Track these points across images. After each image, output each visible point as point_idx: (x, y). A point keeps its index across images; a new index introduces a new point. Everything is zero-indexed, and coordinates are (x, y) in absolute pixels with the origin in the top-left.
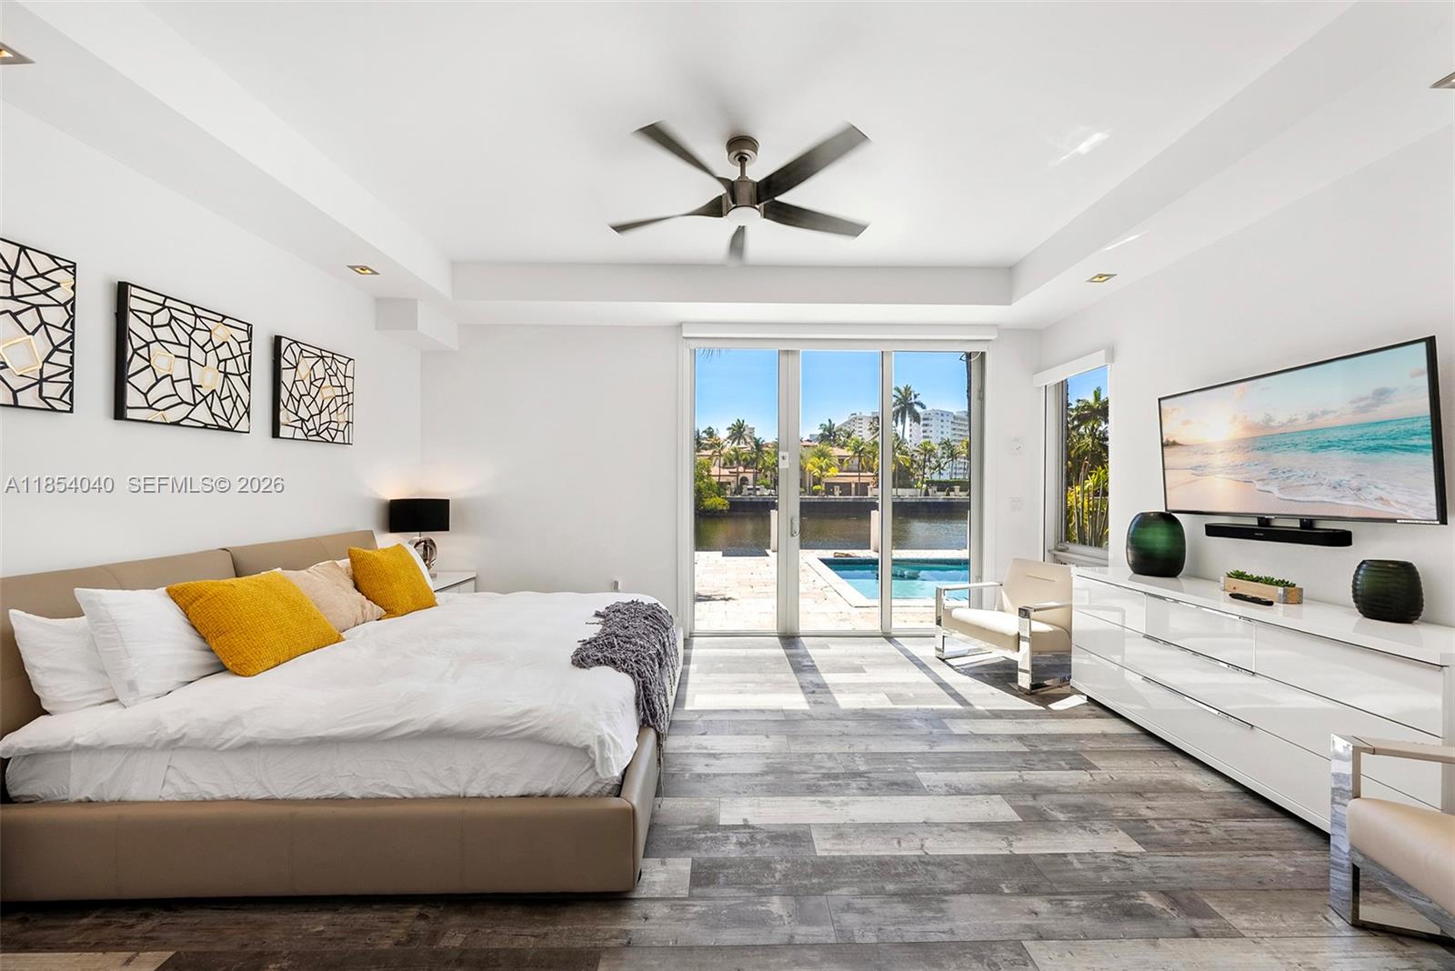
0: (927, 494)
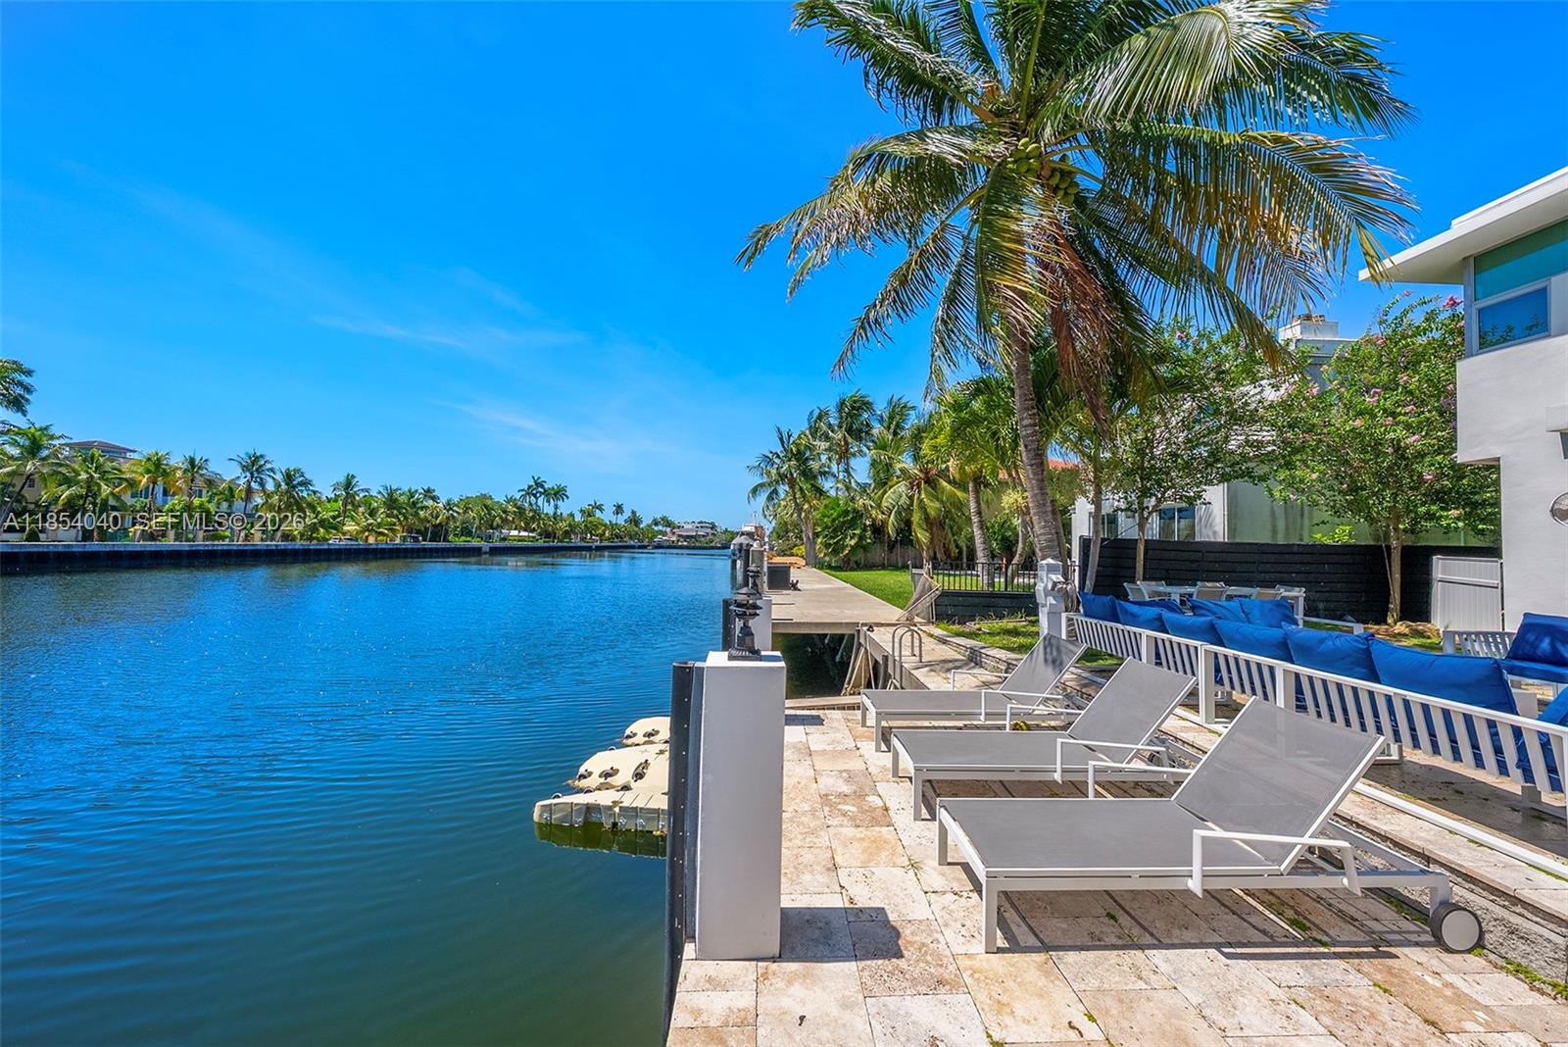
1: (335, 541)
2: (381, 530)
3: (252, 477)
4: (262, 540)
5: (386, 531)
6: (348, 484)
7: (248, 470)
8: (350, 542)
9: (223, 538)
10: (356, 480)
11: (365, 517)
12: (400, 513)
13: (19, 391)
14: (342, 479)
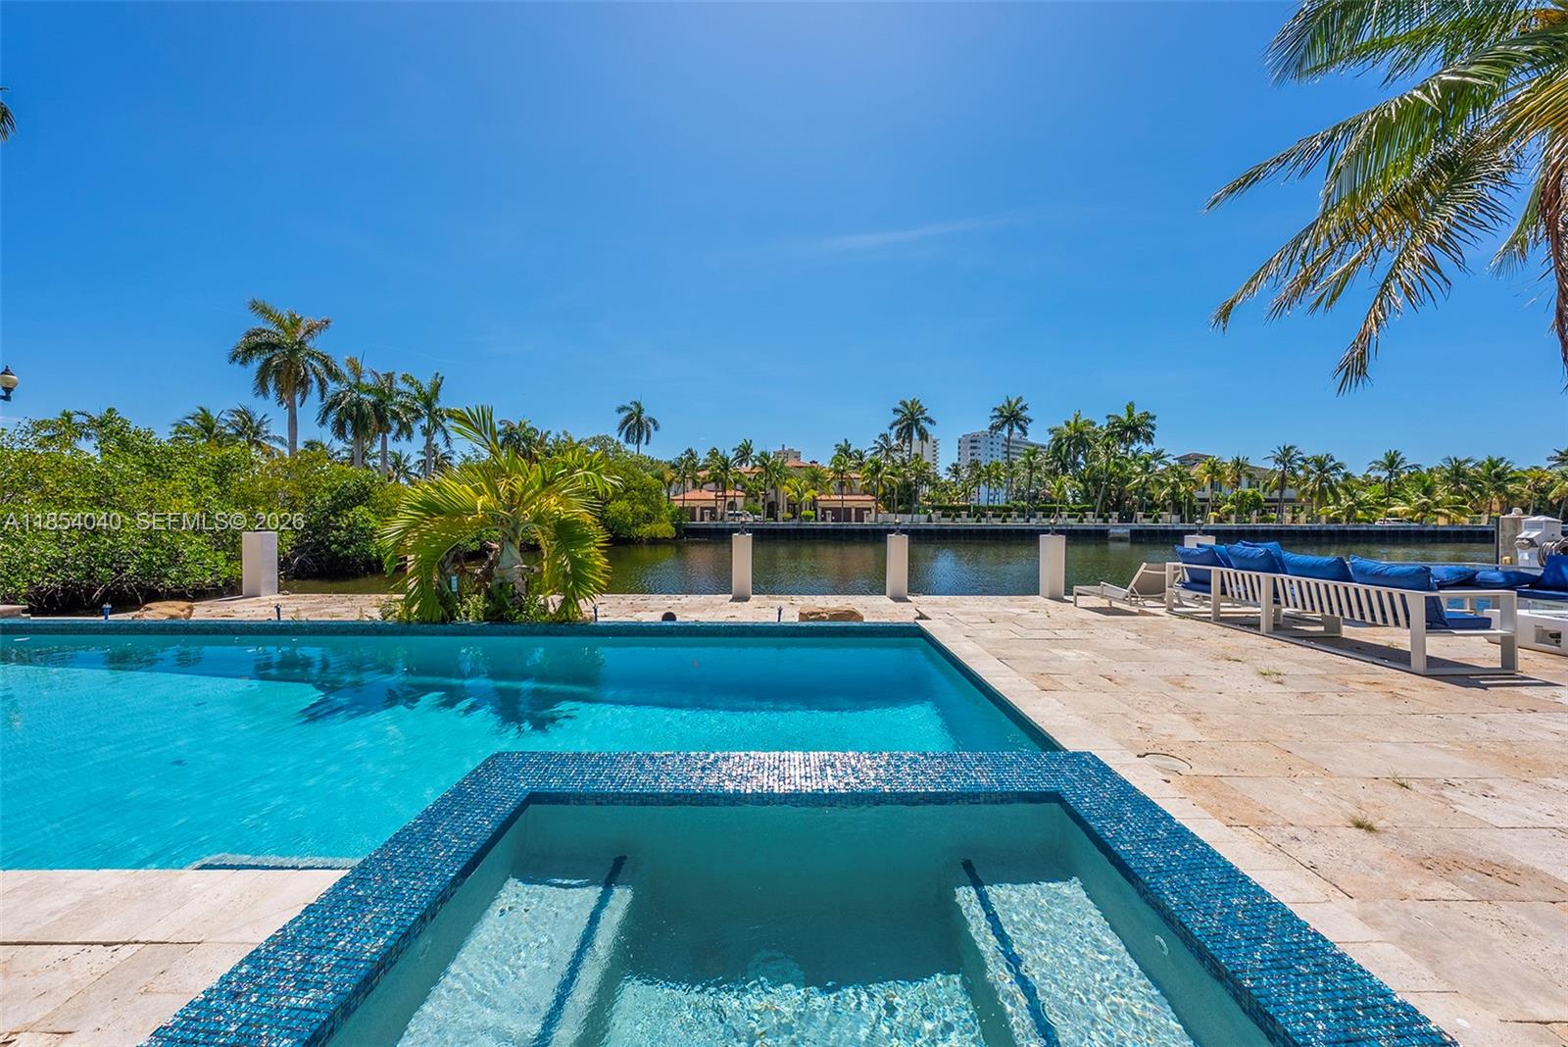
0: (930, 520)
1: (1381, 522)
2: (1439, 510)
3: (1285, 467)
4: (1307, 522)
5: (1447, 511)
6: (1392, 463)
7: (1281, 462)
8: (1397, 524)
9: (1272, 520)
10: (1401, 456)
11: (1418, 496)
12: (1473, 489)
13: (1150, 430)
14: (1382, 458)
